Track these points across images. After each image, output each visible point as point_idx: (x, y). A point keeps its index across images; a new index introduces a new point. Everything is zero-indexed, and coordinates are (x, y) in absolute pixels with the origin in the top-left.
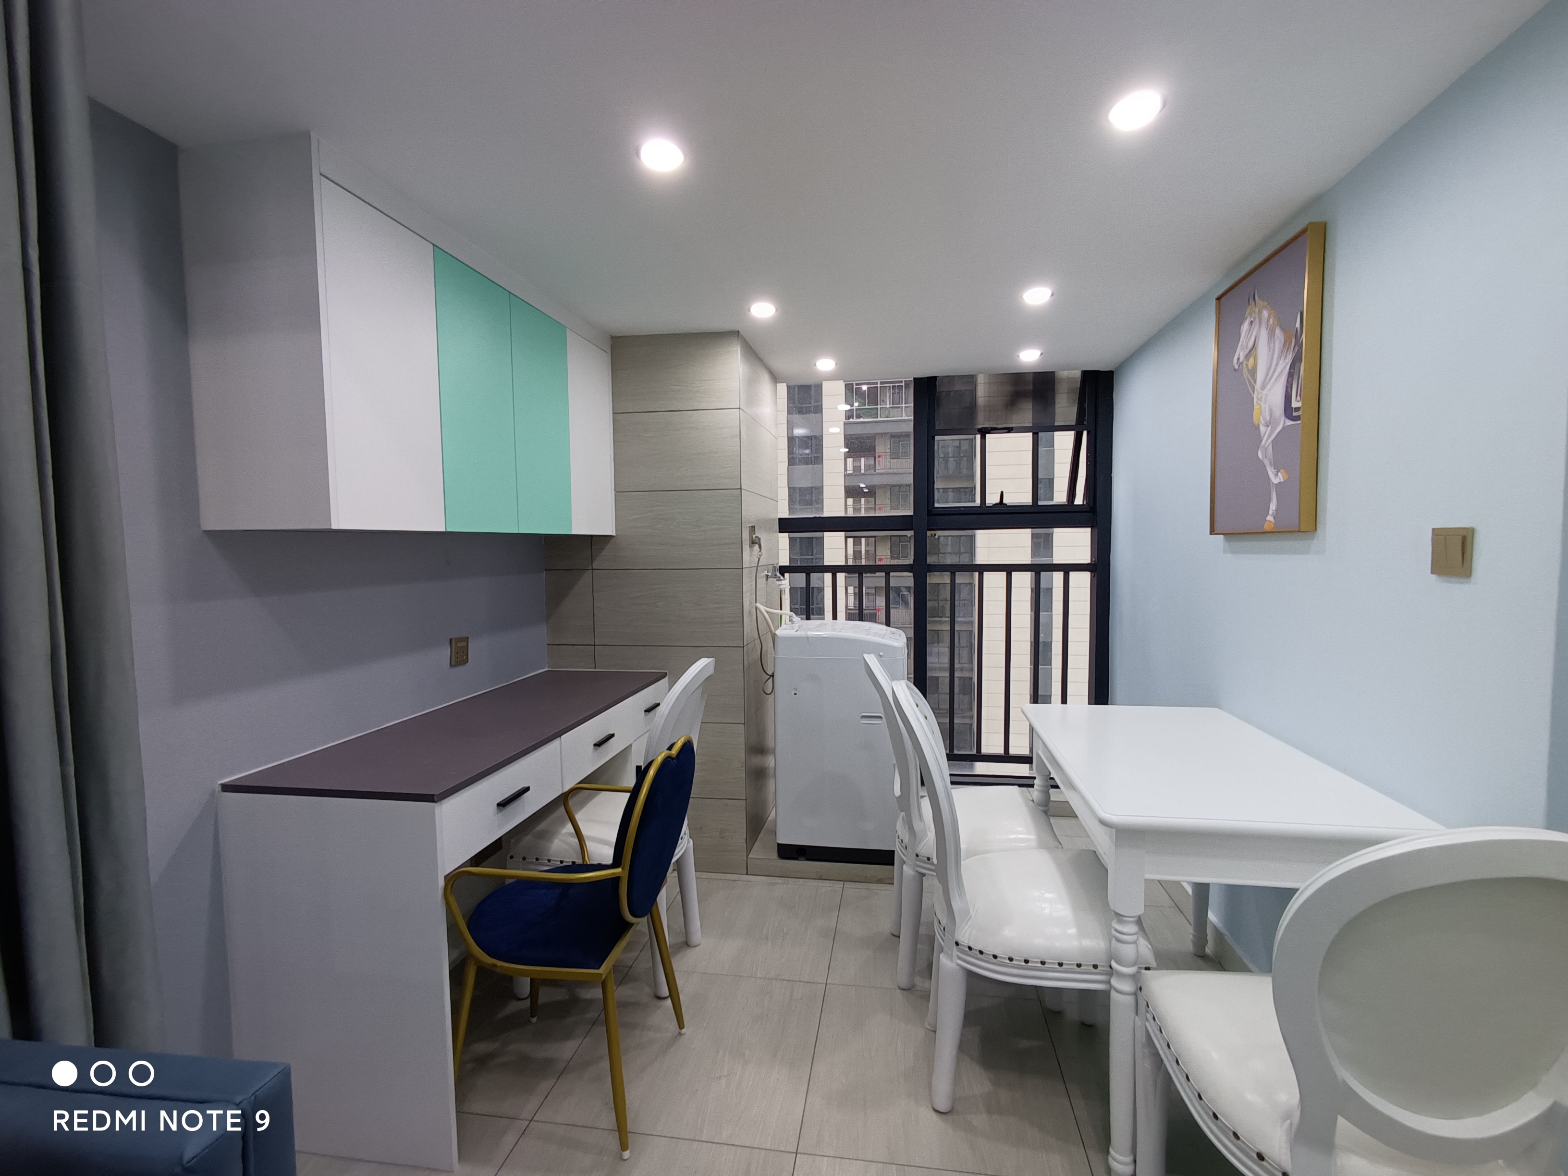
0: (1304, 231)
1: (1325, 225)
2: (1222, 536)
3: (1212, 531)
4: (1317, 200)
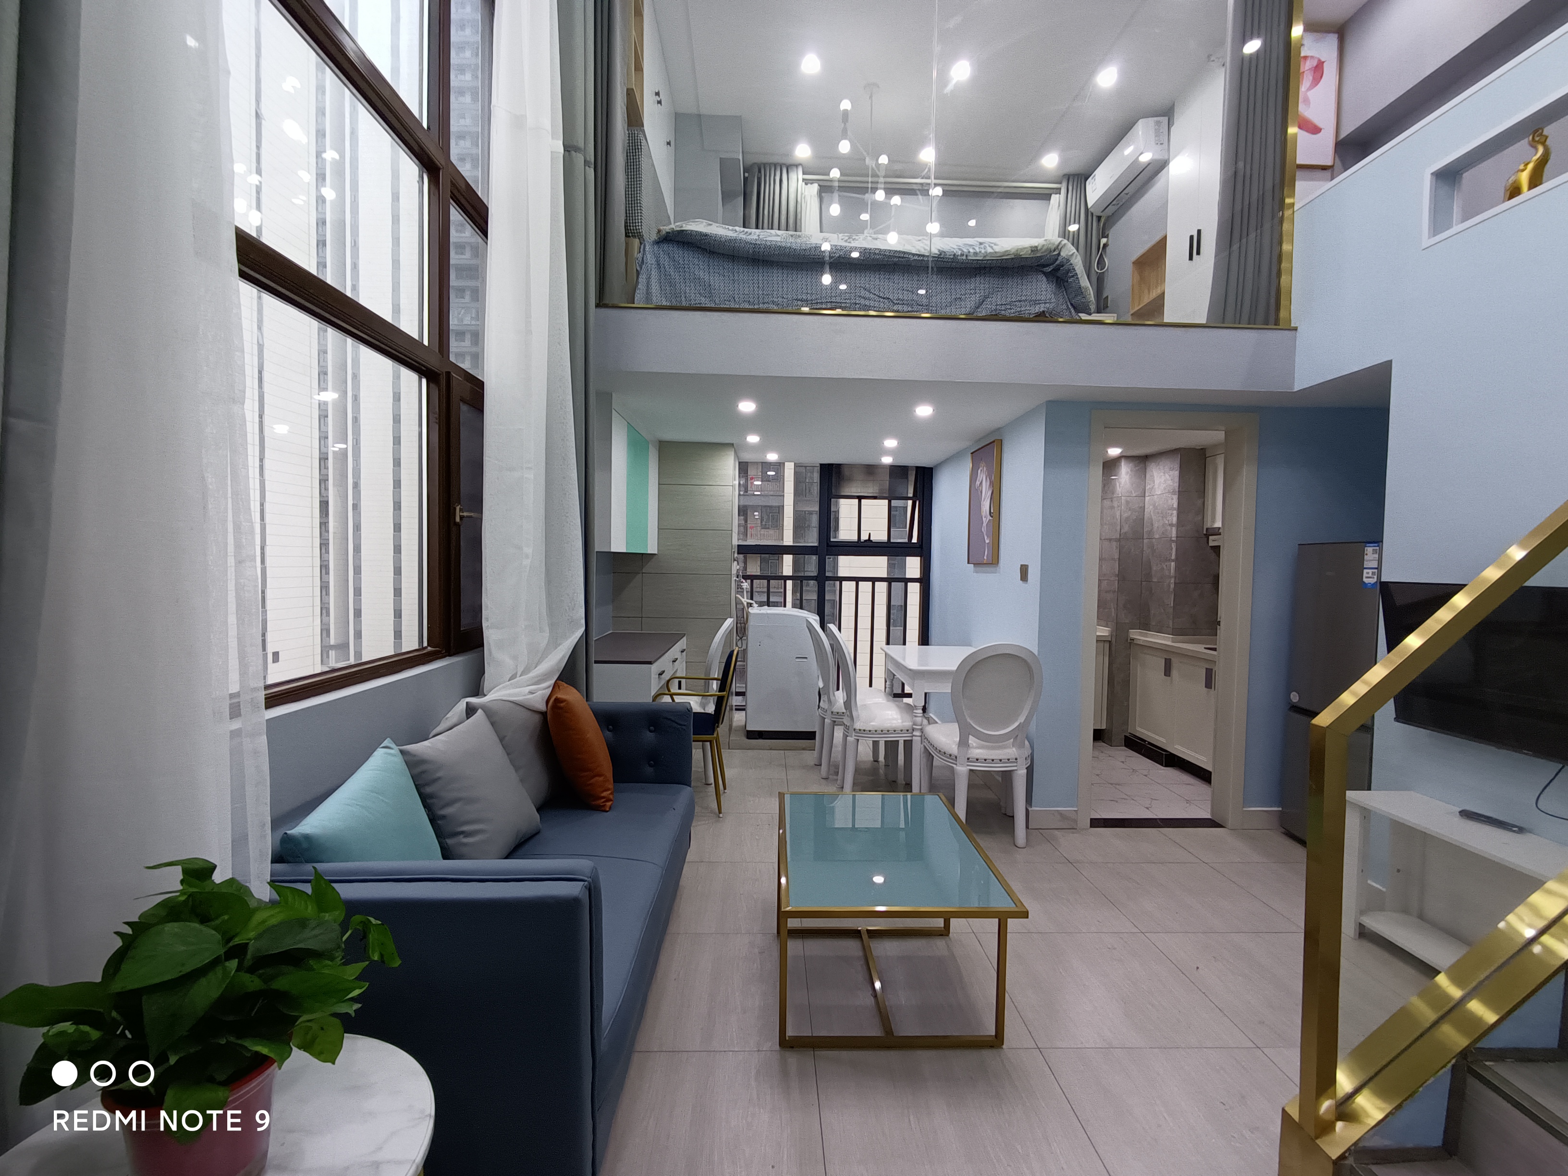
0: (994, 442)
1: (1001, 440)
2: (972, 565)
3: (968, 563)
4: (998, 430)
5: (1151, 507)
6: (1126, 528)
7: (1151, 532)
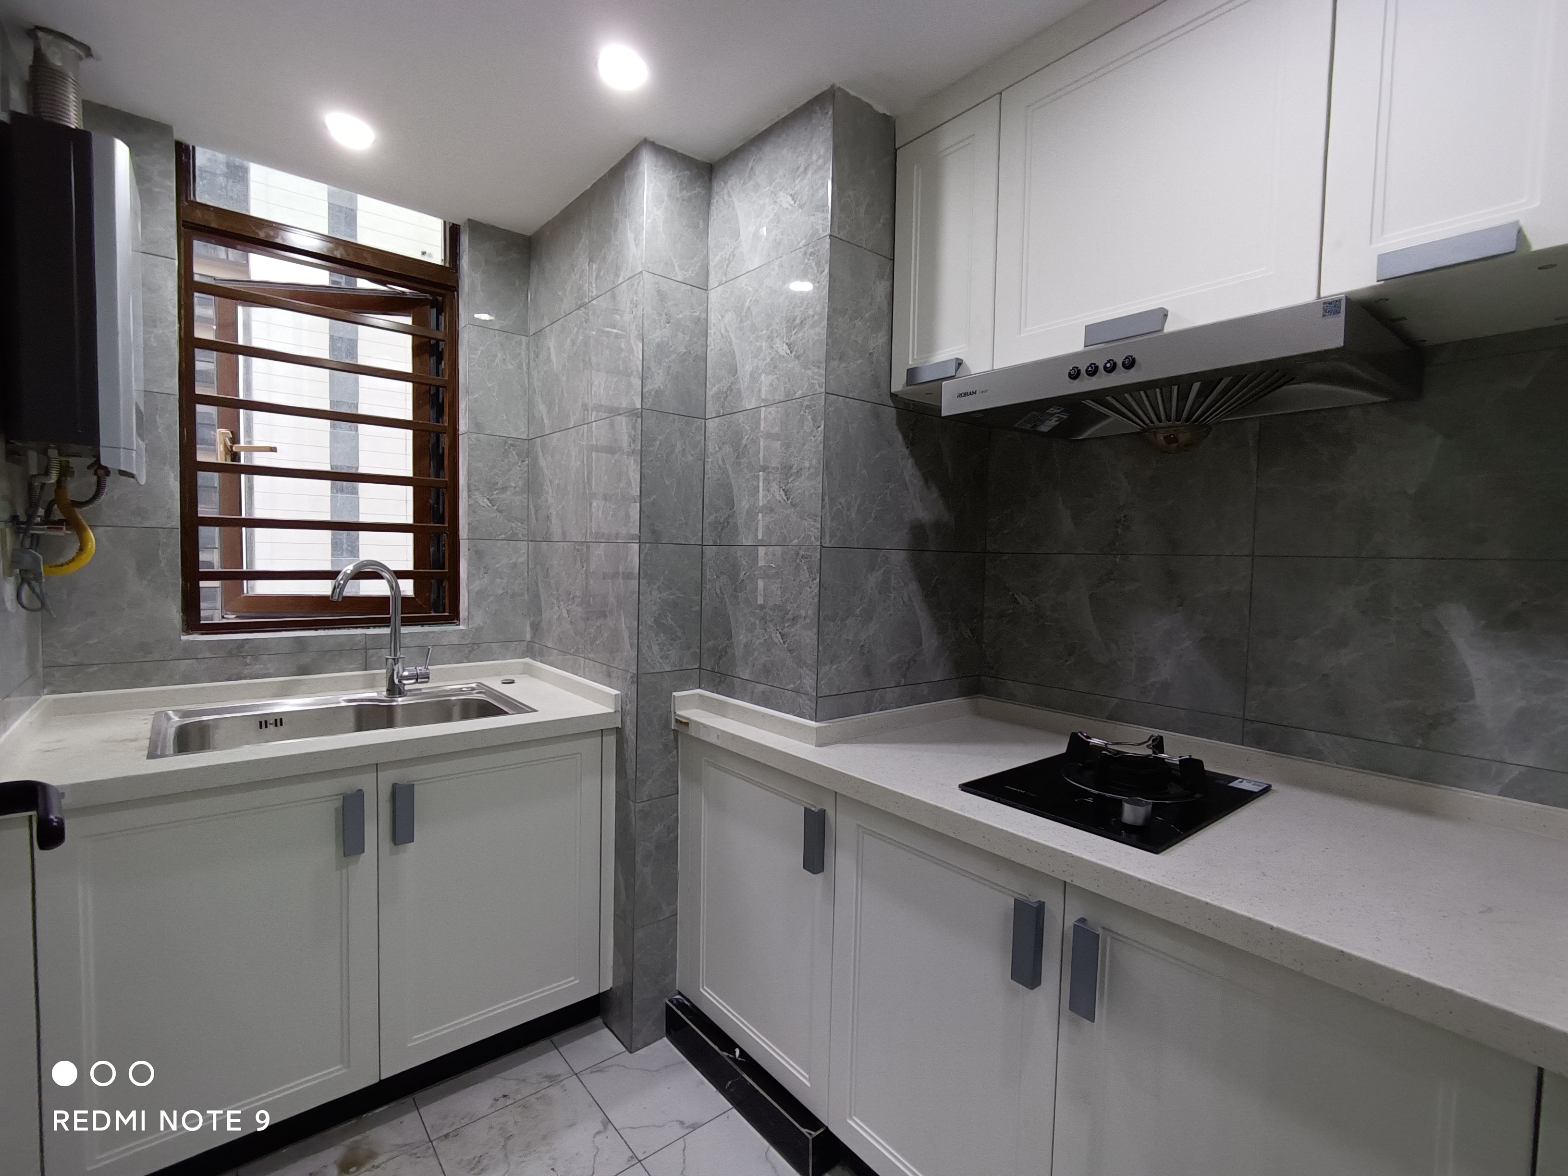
5: (729, 316)
6: (658, 380)
7: (730, 393)
